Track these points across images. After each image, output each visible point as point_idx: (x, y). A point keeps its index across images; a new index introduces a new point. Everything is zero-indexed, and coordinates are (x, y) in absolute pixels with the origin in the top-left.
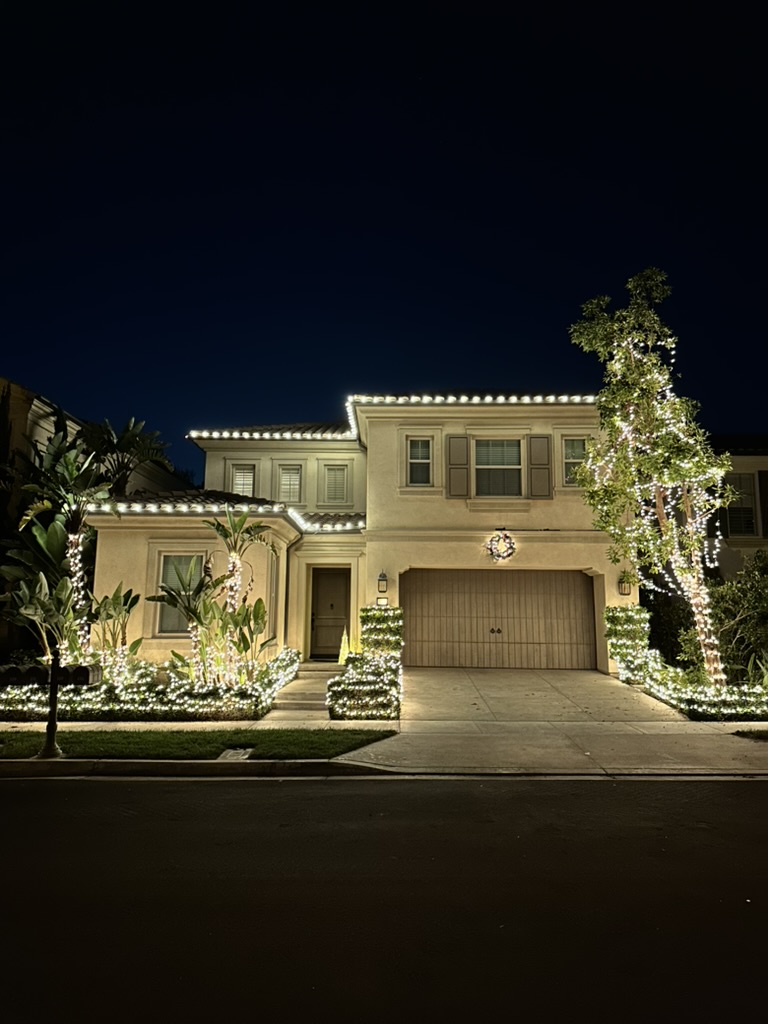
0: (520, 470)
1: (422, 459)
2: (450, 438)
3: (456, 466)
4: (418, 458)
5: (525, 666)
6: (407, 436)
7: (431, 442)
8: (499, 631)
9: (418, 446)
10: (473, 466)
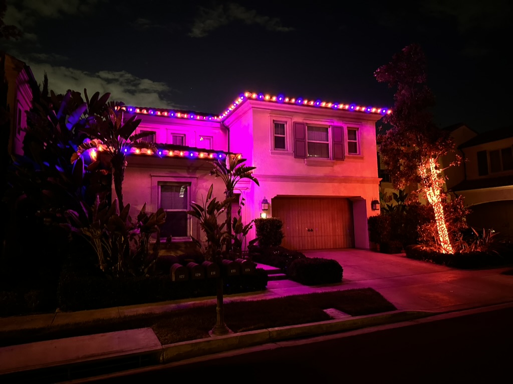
0: (328, 144)
1: (281, 134)
2: (295, 123)
3: (299, 140)
4: (278, 134)
5: (324, 248)
6: (274, 121)
7: (285, 125)
8: (312, 230)
9: (279, 127)
10: (307, 141)
